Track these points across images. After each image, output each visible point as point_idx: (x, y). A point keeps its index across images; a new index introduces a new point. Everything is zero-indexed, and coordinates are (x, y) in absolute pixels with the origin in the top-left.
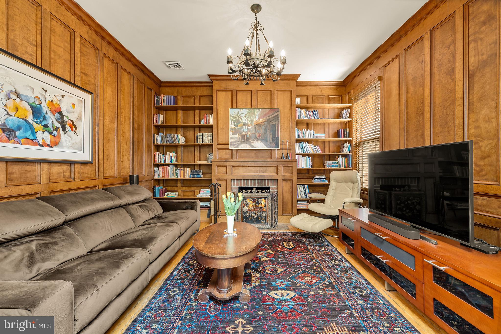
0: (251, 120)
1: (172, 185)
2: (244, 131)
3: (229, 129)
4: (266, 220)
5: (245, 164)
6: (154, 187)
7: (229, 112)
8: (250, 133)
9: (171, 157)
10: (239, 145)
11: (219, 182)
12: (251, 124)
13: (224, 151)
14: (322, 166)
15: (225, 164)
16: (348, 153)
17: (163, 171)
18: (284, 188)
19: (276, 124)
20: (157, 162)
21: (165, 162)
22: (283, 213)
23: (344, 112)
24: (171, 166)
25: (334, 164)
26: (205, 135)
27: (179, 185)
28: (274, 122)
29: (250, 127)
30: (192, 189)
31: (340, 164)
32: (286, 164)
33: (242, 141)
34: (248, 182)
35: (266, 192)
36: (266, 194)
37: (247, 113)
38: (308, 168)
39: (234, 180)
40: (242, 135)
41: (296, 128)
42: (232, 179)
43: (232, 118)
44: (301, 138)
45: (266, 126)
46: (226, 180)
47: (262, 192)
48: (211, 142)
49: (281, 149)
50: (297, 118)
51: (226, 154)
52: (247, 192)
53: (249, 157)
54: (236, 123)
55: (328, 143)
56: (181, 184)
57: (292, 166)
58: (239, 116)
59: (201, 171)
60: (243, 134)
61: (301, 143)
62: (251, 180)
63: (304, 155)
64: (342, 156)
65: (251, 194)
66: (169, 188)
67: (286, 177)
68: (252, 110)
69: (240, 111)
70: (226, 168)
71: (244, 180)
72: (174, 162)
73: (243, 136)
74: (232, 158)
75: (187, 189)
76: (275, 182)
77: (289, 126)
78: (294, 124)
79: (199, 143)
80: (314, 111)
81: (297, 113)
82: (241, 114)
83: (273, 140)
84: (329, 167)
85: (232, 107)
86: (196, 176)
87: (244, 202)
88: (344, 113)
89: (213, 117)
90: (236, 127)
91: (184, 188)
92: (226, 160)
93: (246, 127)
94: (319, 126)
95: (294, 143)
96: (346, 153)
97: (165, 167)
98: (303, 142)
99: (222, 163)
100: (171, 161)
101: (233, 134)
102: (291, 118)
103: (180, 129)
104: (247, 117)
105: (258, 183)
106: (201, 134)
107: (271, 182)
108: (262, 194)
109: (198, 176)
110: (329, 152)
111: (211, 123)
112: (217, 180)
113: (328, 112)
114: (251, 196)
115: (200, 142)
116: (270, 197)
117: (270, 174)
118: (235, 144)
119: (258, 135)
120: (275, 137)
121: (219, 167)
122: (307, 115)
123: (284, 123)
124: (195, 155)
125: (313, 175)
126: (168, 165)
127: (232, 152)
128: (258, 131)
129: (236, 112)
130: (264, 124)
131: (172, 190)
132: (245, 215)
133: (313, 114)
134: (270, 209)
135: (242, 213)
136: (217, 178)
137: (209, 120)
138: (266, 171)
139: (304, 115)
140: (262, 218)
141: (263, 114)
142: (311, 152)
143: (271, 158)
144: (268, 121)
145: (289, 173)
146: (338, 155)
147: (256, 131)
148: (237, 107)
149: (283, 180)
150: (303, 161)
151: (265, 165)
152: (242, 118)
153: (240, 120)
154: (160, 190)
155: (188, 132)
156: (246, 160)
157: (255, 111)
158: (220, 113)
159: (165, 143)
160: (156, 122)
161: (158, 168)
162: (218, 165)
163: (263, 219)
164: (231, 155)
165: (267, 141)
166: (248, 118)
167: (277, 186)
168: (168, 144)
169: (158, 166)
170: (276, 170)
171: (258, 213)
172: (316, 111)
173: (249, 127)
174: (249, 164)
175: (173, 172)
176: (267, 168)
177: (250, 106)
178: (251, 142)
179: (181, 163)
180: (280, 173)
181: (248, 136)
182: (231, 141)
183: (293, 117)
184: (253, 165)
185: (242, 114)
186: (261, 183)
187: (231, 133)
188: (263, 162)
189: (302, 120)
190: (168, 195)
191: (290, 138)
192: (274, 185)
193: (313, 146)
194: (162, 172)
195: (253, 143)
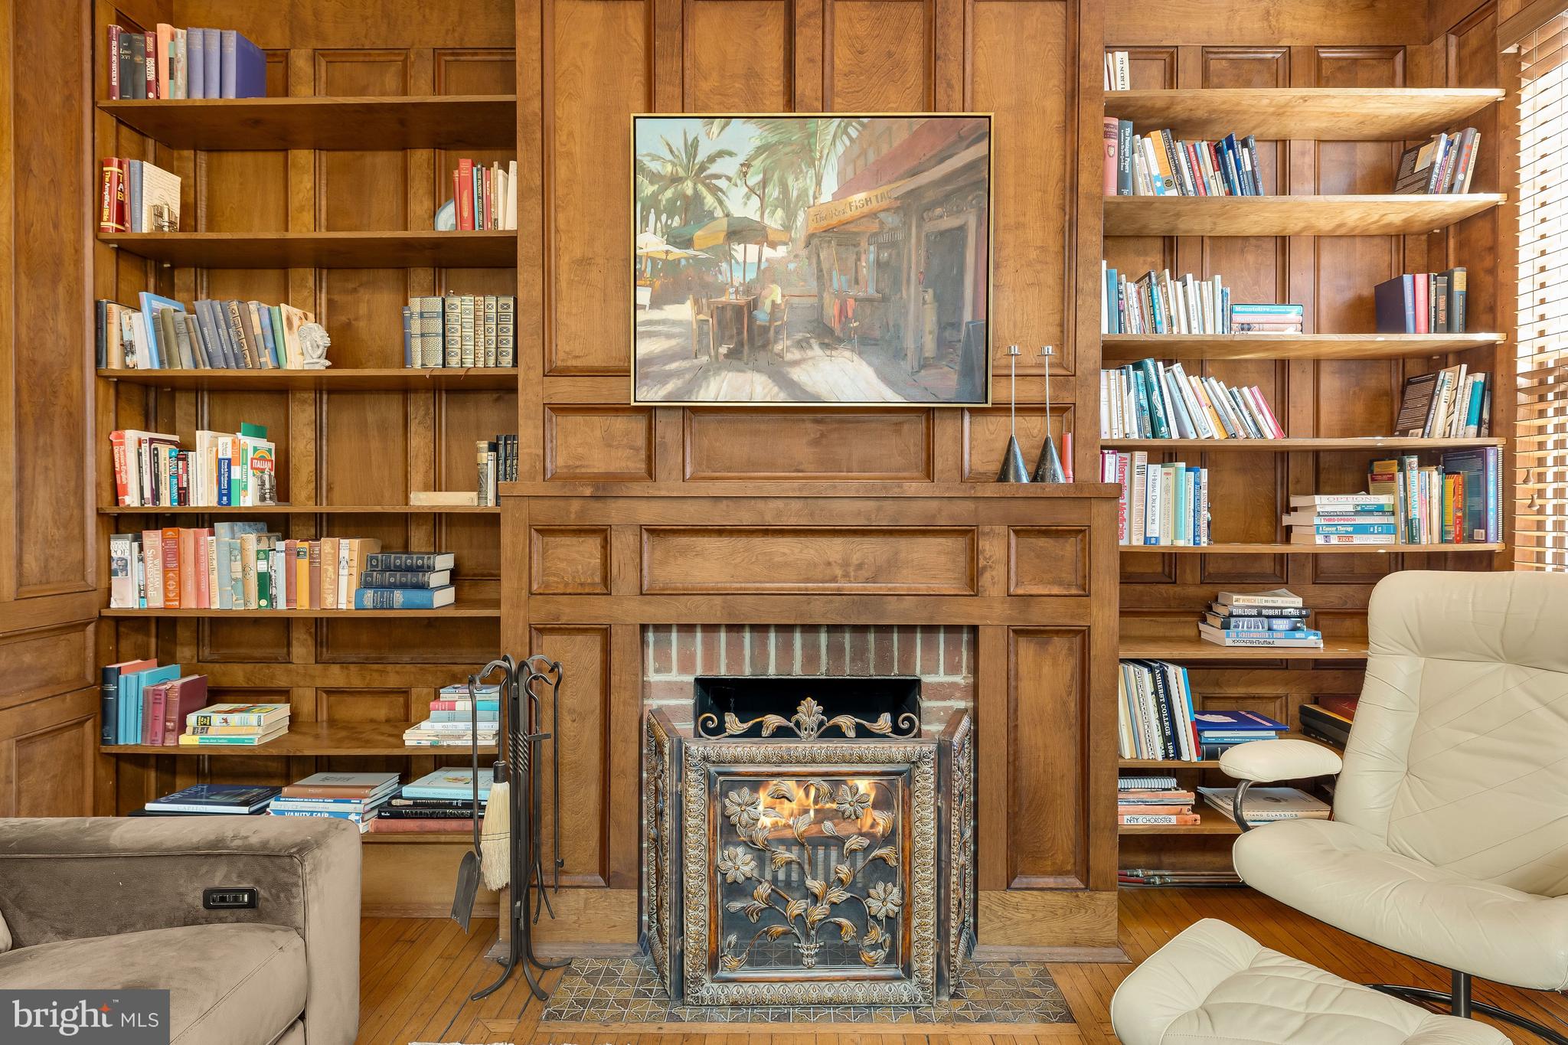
0: (785, 202)
1: (258, 653)
2: (738, 277)
3: (630, 269)
4: (893, 945)
5: (745, 517)
6: (104, 677)
7: (629, 144)
8: (775, 294)
9: (223, 466)
10: (702, 374)
11: (551, 648)
12: (787, 227)
13: (596, 420)
14: (1265, 528)
15: (598, 514)
16: (1468, 437)
17: (172, 559)
18: (1027, 689)
19: (962, 229)
20: (131, 500)
21: (183, 495)
22: (1011, 876)
23: (1436, 153)
24: (222, 528)
25: (1370, 512)
26: (463, 305)
27: (301, 650)
28: (950, 214)
29: (781, 251)
30: (393, 681)
31: (1415, 513)
32: (1043, 516)
33: (723, 350)
34: (764, 646)
35: (897, 730)
36: (899, 748)
37: (760, 150)
38: (1184, 542)
39: (662, 628)
40: (723, 309)
41: (1104, 263)
42: (644, 628)
43: (647, 189)
44: (1135, 329)
45: (893, 244)
46: (605, 633)
47: (862, 733)
48: (507, 361)
49: (1002, 409)
50: (1112, 191)
51: (608, 443)
52: (755, 732)
53: (771, 466)
54: (676, 222)
55: (1310, 368)
56: (318, 644)
57: (1080, 532)
58: (703, 168)
59: (445, 561)
60: (731, 298)
61: (1138, 366)
62: (785, 629)
63: (1165, 455)
64: (1429, 457)
65: (784, 746)
66: (237, 675)
67: (1038, 616)
68: (793, 131)
69: (710, 137)
70: (606, 545)
71: (734, 628)
72: (248, 499)
73: (729, 314)
74: (651, 474)
75: (357, 683)
76: (952, 649)
77: (1054, 245)
78: (1091, 236)
79: (418, 364)
80: (1230, 146)
81: (1113, 151)
82: (712, 159)
83: (942, 343)
84: (1334, 540)
85: (650, 106)
86: (399, 597)
87: (732, 809)
88: (1439, 157)
89: (519, 181)
90: (677, 253)
91: (336, 676)
92: (606, 486)
93: (753, 249)
94: (1250, 258)
95: (1091, 365)
96: (1452, 442)
97: (188, 535)
98: (1149, 362)
99: (575, 506)
100: (225, 492)
101: (656, 303)
102: (1074, 187)
103: (309, 275)
104: (754, 179)
105: (836, 651)
106: (434, 303)
107: (930, 648)
108: (867, 747)
109: (417, 596)
110: (1317, 434)
111: (507, 217)
112: (542, 631)
113: (1309, 160)
114: (782, 761)
115: (425, 359)
116: (928, 768)
117: (922, 587)
118: (670, 375)
119: (832, 310)
120: (955, 326)
121: (550, 540)
122: (1178, 170)
123: (1019, 226)
124: (412, 452)
125: (1206, 591)
126: (205, 520)
127: (650, 429)
128: (838, 281)
129: (678, 144)
130: (875, 227)
131: (258, 683)
132: (736, 905)
133: (1221, 165)
134: (930, 859)
135: (712, 894)
136: (536, 618)
137: (487, 206)
138: (890, 567)
139: (1155, 172)
140: (863, 930)
141: (872, 157)
142: (1208, 430)
143: (929, 474)
144: (911, 205)
145: (1061, 583)
146: (1398, 455)
147: (820, 277)
148: (686, 105)
149: (1020, 632)
150: (1157, 493)
151: (884, 522)
152: (722, 183)
153: (709, 200)
154: (146, 692)
155: (365, 295)
156: (750, 489)
157: (812, 135)
158: (569, 155)
159: (184, 365)
160: (121, 219)
161: (138, 538)
162: (543, 519)
163: (877, 934)
164: (643, 454)
165: (899, 354)
166: (764, 183)
167: (975, 670)
168: (205, 370)
169: (136, 523)
170: (962, 560)
171: (838, 895)
172: (1245, 143)
173: (768, 252)
174: (769, 514)
175: (237, 566)
176: (903, 544)
177: (780, 101)
178: (789, 357)
179: (311, 508)
180: (993, 582)
181: (762, 316)
182: (644, 348)
183: (1084, 179)
184: (804, 521)
185: (721, 154)
186: (859, 654)
187: (644, 296)
188: (872, 504)
189: (1148, 203)
190: (204, 726)
191: (1065, 333)
192: (953, 668)
193: (1219, 388)
194: (166, 570)
195: (795, 363)
